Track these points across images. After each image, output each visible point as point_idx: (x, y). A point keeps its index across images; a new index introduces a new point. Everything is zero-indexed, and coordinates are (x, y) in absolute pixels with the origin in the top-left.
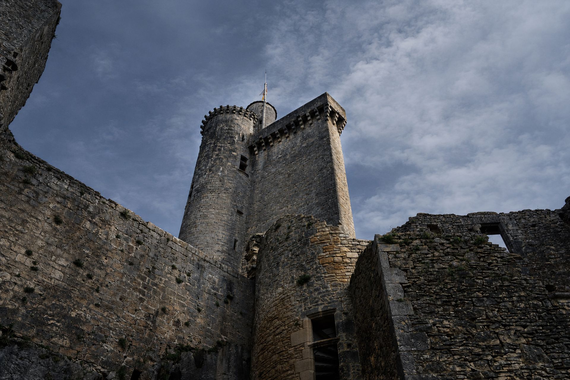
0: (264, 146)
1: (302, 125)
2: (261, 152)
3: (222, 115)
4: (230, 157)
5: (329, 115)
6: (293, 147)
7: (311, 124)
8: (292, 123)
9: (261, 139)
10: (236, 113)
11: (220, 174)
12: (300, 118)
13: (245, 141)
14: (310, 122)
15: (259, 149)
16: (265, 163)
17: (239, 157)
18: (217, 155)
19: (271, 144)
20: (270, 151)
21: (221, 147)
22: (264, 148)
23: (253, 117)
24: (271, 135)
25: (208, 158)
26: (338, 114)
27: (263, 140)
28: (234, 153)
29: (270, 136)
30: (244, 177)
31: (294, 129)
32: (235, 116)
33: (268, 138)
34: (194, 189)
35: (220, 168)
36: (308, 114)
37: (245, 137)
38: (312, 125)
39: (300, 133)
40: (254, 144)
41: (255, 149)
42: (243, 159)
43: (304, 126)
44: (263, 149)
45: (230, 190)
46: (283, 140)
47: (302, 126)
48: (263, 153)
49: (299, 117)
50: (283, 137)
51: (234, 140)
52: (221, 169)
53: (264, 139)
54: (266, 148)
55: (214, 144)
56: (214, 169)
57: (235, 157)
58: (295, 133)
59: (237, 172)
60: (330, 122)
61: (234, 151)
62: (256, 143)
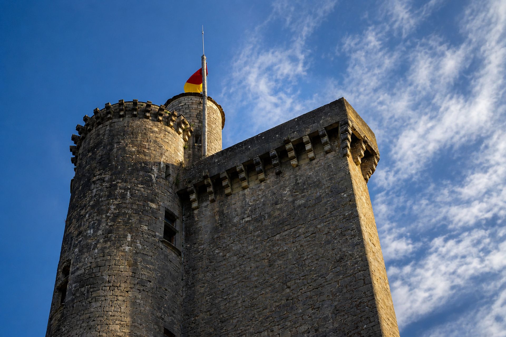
0: (211, 193)
1: (292, 158)
2: (205, 204)
3: (121, 119)
4: (145, 212)
5: (349, 145)
6: (276, 203)
7: (312, 159)
8: (273, 152)
9: (206, 177)
10: (150, 118)
11: (127, 248)
12: (290, 146)
13: (171, 179)
14: (311, 155)
15: (200, 199)
16: (215, 230)
17: (162, 213)
18: (118, 207)
19: (228, 191)
20: (224, 205)
21: (126, 189)
22: (211, 197)
23: (183, 126)
24: (228, 171)
25: (100, 212)
26: (365, 142)
27: (209, 181)
28: (154, 206)
29: (225, 174)
30: (173, 255)
31: (275, 165)
32: (149, 124)
33: (221, 177)
34: (71, 277)
35: (125, 237)
36: (306, 139)
37: (171, 171)
38: (314, 162)
39: (288, 174)
40: (190, 187)
41: (193, 197)
42: (169, 216)
43: (298, 161)
44: (210, 199)
45: (149, 285)
46: (252, 185)
47: (294, 162)
48: (209, 208)
49: (287, 142)
50: (254, 177)
51: (150, 177)
52: (129, 238)
53: (212, 178)
54: (216, 197)
55: (111, 180)
56: (113, 236)
57: (153, 212)
58: (278, 174)
59: (161, 245)
60: (350, 159)
61: (152, 201)
62: (195, 186)
